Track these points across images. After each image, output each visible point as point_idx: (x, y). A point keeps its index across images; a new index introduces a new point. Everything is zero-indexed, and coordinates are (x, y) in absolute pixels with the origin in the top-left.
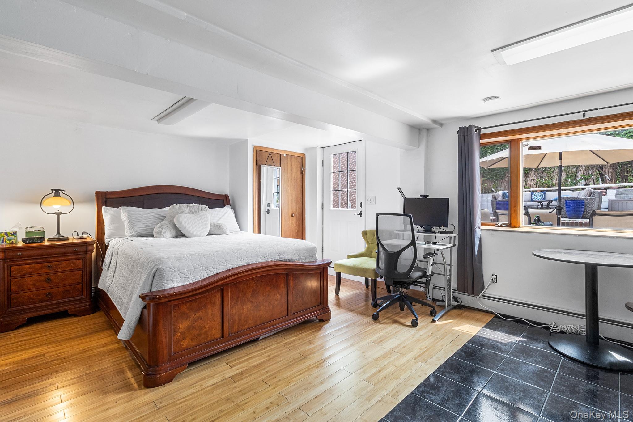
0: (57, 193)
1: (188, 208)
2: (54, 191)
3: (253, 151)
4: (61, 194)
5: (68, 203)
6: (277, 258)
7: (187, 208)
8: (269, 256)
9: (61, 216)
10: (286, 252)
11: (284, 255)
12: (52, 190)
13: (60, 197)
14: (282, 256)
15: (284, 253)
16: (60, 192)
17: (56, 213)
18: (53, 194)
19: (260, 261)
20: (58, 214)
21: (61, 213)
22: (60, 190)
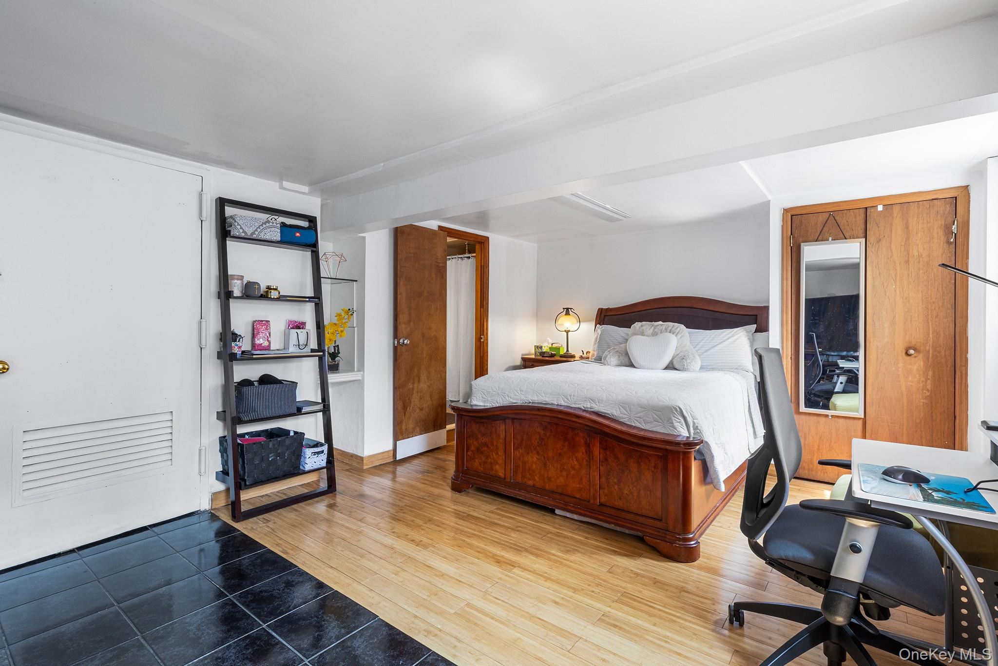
0: (567, 311)
1: (653, 328)
2: (565, 310)
3: (784, 220)
4: (570, 312)
5: (576, 321)
6: (588, 405)
7: (651, 327)
8: (574, 400)
9: (569, 333)
10: (602, 400)
11: (598, 404)
12: (564, 309)
13: (570, 315)
14: (594, 405)
15: (600, 401)
16: (570, 310)
17: (565, 331)
18: (564, 313)
19: (563, 403)
20: (567, 332)
21: (569, 331)
22: (569, 308)
